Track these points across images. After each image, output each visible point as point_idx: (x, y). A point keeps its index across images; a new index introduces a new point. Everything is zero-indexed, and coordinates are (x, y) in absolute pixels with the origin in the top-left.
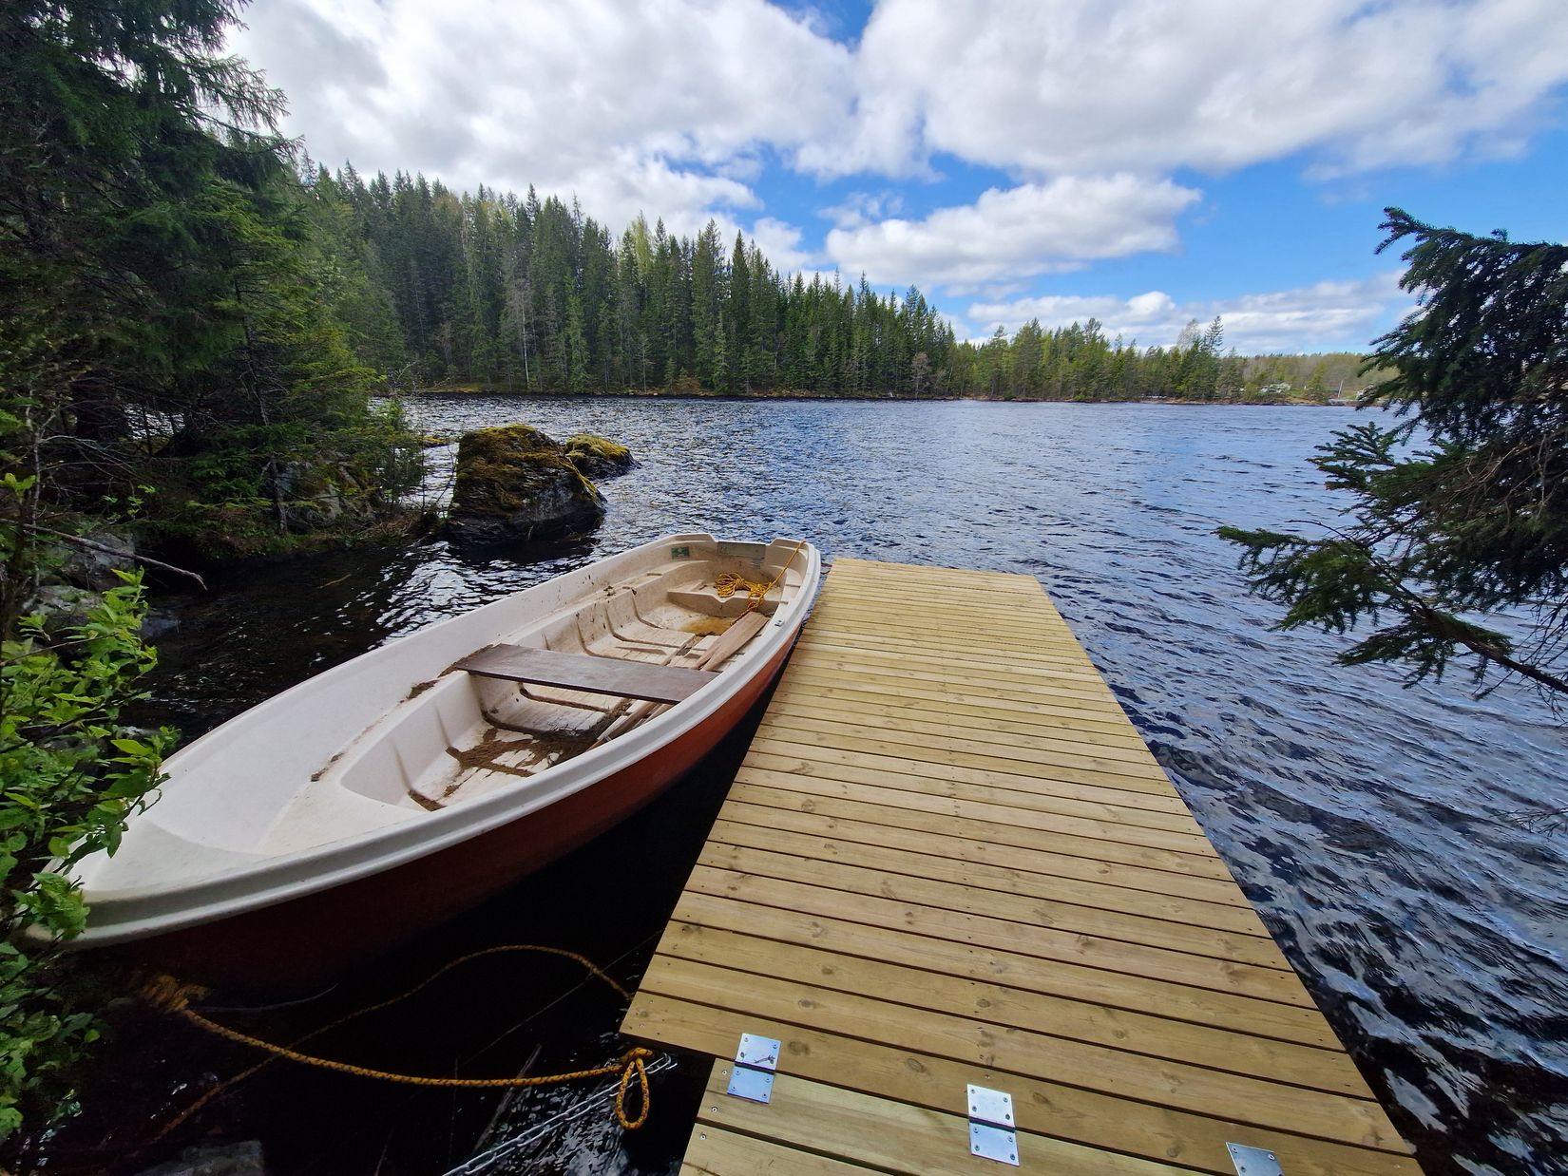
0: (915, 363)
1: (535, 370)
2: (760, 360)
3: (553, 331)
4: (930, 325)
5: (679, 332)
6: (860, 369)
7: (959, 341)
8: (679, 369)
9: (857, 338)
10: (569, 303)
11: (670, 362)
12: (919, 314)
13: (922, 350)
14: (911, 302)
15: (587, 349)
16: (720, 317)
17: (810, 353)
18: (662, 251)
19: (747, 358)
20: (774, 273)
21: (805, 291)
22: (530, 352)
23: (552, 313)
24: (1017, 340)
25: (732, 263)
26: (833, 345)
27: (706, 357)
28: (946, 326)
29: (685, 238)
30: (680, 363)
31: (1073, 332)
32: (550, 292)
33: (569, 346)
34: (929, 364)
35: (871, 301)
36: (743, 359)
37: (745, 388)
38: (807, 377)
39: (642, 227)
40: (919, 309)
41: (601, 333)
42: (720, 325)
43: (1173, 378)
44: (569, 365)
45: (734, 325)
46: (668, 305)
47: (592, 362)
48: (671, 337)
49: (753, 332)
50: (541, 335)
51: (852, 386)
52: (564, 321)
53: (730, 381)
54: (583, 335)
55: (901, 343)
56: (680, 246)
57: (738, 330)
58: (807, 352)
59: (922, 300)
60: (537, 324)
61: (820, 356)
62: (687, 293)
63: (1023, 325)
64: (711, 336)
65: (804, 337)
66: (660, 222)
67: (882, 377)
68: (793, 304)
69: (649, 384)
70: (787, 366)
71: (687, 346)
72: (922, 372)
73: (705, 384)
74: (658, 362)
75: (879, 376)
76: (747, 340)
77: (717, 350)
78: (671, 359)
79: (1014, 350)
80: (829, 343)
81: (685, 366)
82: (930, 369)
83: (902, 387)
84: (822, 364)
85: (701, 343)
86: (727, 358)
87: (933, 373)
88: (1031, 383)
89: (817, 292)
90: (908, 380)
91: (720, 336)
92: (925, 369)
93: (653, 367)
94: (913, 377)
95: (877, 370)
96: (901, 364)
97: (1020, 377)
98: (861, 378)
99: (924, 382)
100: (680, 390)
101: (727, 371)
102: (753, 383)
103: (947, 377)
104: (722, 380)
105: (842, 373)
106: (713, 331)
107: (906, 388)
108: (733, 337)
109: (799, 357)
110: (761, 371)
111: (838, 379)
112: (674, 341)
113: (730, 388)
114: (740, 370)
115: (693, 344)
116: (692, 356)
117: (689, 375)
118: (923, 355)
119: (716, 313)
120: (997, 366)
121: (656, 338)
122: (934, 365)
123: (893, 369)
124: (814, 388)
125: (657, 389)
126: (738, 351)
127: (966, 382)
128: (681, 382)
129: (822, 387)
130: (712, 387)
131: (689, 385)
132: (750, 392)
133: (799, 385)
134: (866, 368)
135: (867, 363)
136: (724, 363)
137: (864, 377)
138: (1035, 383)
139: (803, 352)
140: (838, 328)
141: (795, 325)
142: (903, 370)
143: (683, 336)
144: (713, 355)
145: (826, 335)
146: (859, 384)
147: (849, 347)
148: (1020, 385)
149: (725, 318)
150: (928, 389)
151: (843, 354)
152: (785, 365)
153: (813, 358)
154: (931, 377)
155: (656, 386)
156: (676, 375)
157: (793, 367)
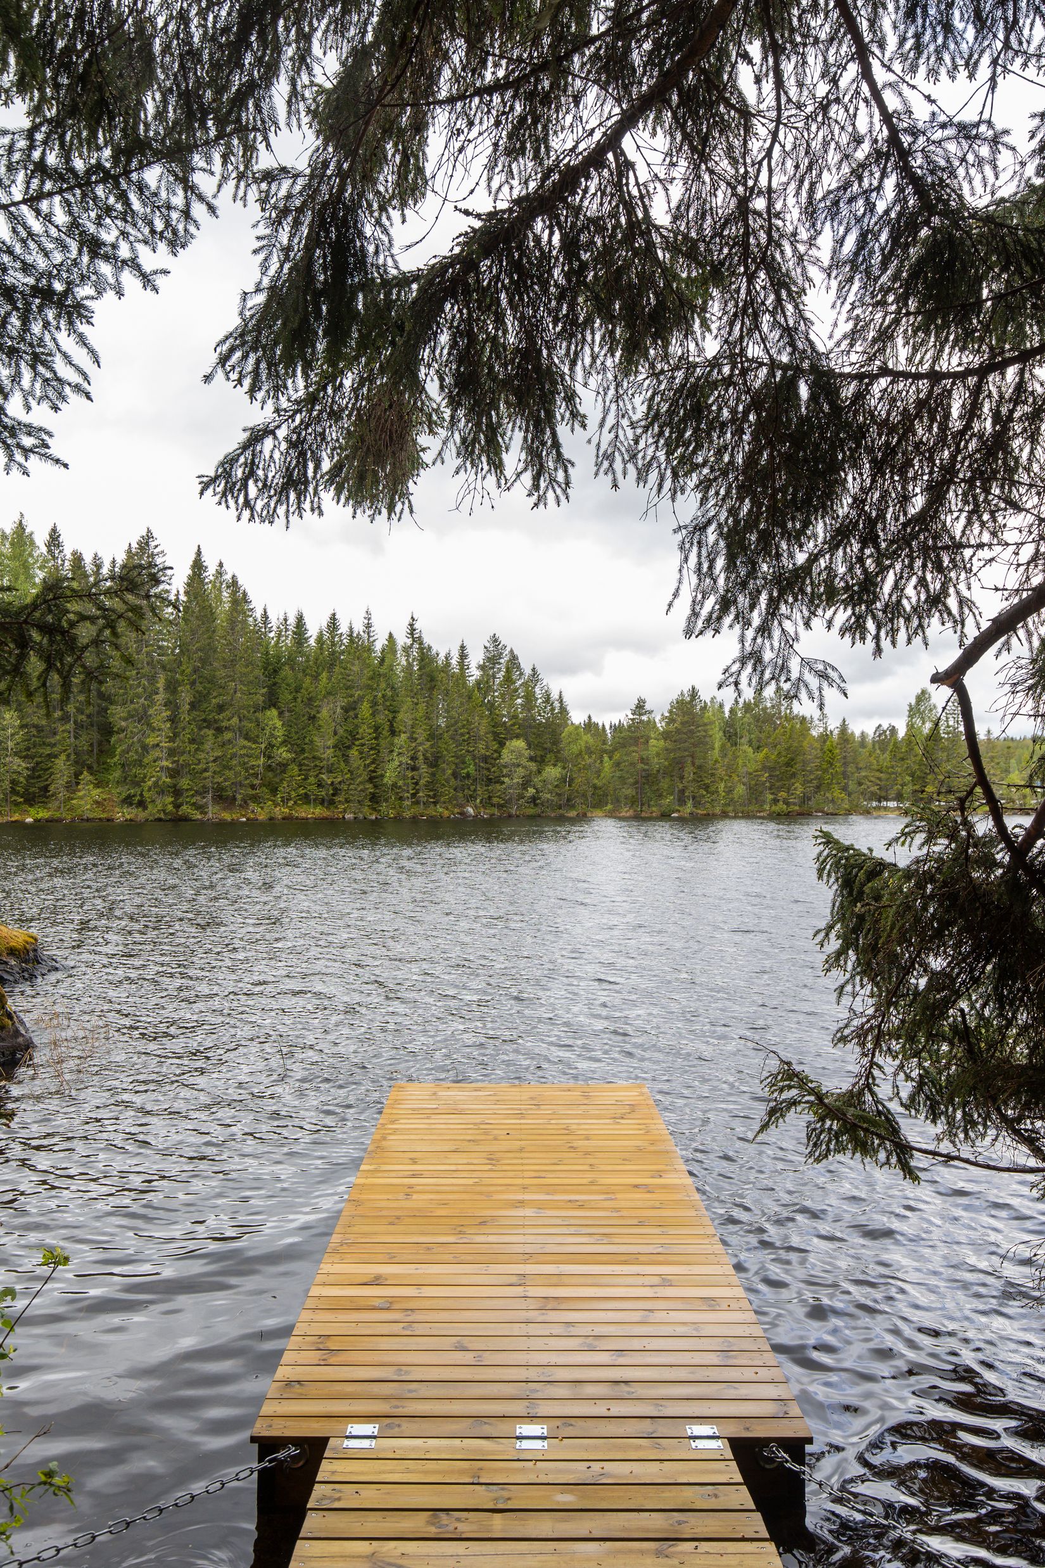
0: (506, 756)
2: (234, 755)
4: (530, 697)
5: (80, 711)
6: (414, 769)
7: (577, 717)
8: (77, 775)
9: (404, 717)
11: (60, 763)
12: (508, 679)
13: (517, 737)
14: (492, 660)
16: (161, 684)
17: (324, 745)
18: (55, 578)
19: (210, 749)
20: (258, 614)
21: (312, 642)
24: (671, 720)
25: (183, 598)
26: (365, 730)
27: (133, 756)
28: (555, 695)
30: (80, 764)
31: (756, 705)
34: (531, 759)
35: (425, 656)
36: (202, 756)
37: (205, 806)
38: (320, 785)
39: (21, 536)
40: (508, 671)
42: (160, 697)
43: (912, 775)
45: (185, 696)
48: (65, 718)
49: (221, 708)
51: (401, 798)
53: (177, 792)
55: (482, 727)
56: (88, 566)
57: (193, 706)
58: (318, 741)
59: (514, 658)
61: (342, 748)
63: (674, 696)
64: (143, 717)
65: (313, 718)
66: (54, 530)
67: (453, 782)
68: (291, 661)
69: (17, 804)
70: (284, 766)
71: (95, 736)
72: (521, 771)
73: (128, 801)
74: (37, 763)
75: (447, 780)
76: (208, 723)
77: (151, 741)
78: (63, 757)
79: (666, 735)
80: (357, 726)
81: (90, 768)
82: (533, 766)
83: (490, 798)
84: (346, 761)
85: (123, 730)
86: (172, 753)
87: (539, 772)
88: (700, 787)
89: (333, 644)
90: (498, 786)
91: (159, 715)
92: (524, 767)
93: (26, 773)
94: (506, 780)
95: (444, 770)
96: (485, 759)
97: (682, 778)
98: (416, 784)
99: (525, 789)
100: (79, 812)
101: (171, 777)
102: (220, 797)
103: (563, 780)
104: (162, 792)
105: (382, 776)
106: (145, 709)
107: (495, 800)
108: (185, 716)
109: (303, 751)
110: (237, 774)
111: (376, 787)
112: (70, 726)
113: (177, 806)
114: (194, 774)
115: (107, 730)
116: (103, 748)
117: (97, 786)
118: (520, 744)
119: (153, 679)
120: (642, 760)
121: (35, 720)
122: (540, 761)
123: (471, 769)
124: (332, 802)
125: (32, 811)
126: (192, 741)
127: (595, 787)
128: (81, 798)
129: (347, 801)
130: (142, 804)
131: (97, 802)
132: (214, 812)
133: (306, 799)
134: (424, 769)
135: (426, 758)
136: (165, 763)
137: (422, 782)
138: (707, 787)
139: (312, 742)
140: (374, 704)
141: (295, 699)
142: (488, 769)
143: (89, 716)
144: (145, 748)
145: (351, 713)
146: (414, 795)
147: (393, 732)
148: (682, 791)
149: (172, 687)
150: (534, 800)
151: (383, 743)
152: (280, 764)
153: (330, 752)
154: (536, 780)
155: (31, 805)
156: (73, 785)
157: (294, 769)
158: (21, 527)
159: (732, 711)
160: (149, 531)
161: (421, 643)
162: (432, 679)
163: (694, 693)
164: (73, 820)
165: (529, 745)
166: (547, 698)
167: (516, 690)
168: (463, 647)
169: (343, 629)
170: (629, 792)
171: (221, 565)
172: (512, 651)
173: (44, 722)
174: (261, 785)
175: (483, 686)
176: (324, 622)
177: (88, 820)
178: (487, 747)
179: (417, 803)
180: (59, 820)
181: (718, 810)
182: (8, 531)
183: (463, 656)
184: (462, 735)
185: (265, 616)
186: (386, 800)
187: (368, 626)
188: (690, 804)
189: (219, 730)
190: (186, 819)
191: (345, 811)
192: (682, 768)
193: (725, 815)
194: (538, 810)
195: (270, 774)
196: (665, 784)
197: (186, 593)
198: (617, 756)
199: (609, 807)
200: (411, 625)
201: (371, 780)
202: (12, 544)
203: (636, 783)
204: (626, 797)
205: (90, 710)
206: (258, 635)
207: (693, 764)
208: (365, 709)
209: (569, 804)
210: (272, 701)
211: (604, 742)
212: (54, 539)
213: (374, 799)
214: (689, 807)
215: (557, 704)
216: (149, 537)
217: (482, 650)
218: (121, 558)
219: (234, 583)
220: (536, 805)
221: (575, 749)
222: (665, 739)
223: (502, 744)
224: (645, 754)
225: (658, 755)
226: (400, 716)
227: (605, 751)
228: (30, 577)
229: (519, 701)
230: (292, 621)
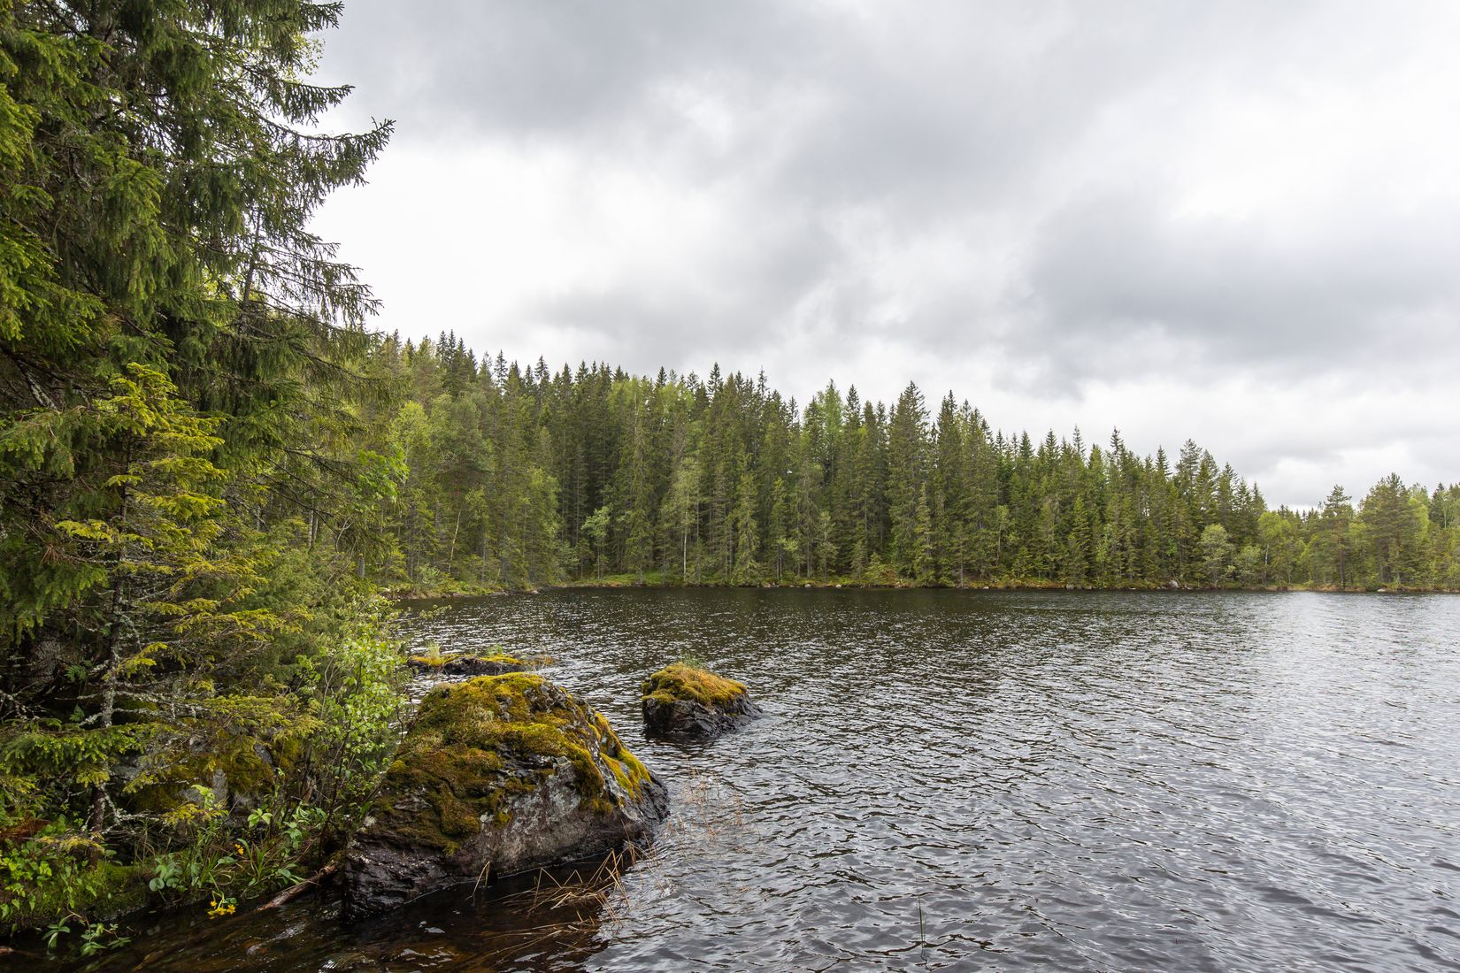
0: (1206, 538)
1: (693, 558)
2: (978, 540)
3: (719, 513)
4: (1225, 489)
5: (870, 510)
6: (1123, 549)
7: (1272, 507)
8: (869, 554)
9: (1112, 508)
10: (740, 482)
11: (858, 546)
12: (1204, 476)
13: (1215, 522)
14: (1190, 460)
15: (757, 533)
16: (923, 490)
17: (1047, 532)
18: (854, 422)
19: (960, 536)
20: (995, 437)
21: (1035, 454)
22: (692, 538)
23: (720, 494)
24: (1368, 504)
25: (937, 428)
26: (1080, 520)
27: (906, 540)
28: (1250, 487)
29: (880, 404)
30: (871, 547)
32: (720, 468)
33: (736, 529)
34: (1230, 541)
35: (1127, 461)
36: (955, 540)
37: (958, 577)
38: (1045, 562)
39: (832, 395)
40: (1203, 468)
41: (775, 514)
42: (923, 499)
44: (734, 552)
45: (941, 499)
46: (858, 479)
47: (762, 548)
48: (861, 515)
49: (967, 506)
50: (705, 518)
51: (1113, 573)
52: (733, 502)
53: (937, 567)
54: (753, 516)
55: (1182, 515)
56: (875, 412)
57: (947, 504)
58: (1042, 529)
59: (1209, 460)
60: (702, 507)
61: (1062, 533)
62: (882, 466)
63: (1374, 484)
64: (912, 513)
65: (1038, 511)
66: (852, 389)
67: (1158, 560)
68: (1020, 471)
69: (831, 574)
70: (1016, 548)
71: (881, 526)
72: (1220, 551)
73: (903, 573)
74: (843, 546)
75: (1153, 559)
76: (959, 517)
77: (918, 530)
78: (860, 542)
79: (1366, 518)
80: (1073, 517)
81: (878, 550)
82: (1231, 546)
83: (1192, 573)
84: (1066, 544)
85: (898, 523)
86: (933, 538)
87: (1238, 552)
88: (1407, 565)
89: (1051, 455)
90: (1200, 564)
91: (923, 512)
92: (1224, 548)
93: (836, 553)
94: (1207, 558)
95: (1149, 550)
96: (1186, 541)
97: (1387, 556)
98: (1126, 561)
99: (1226, 566)
100: (871, 580)
101: (933, 556)
102: (969, 571)
103: (1262, 558)
104: (927, 567)
105: (1095, 555)
106: (913, 507)
107: (1197, 575)
108: (941, 513)
109: (1030, 536)
110: (979, 554)
111: (1091, 563)
112: (864, 521)
113: (937, 577)
114: (950, 554)
115: (889, 523)
116: (888, 537)
117: (883, 562)
118: (1219, 528)
119: (918, 487)
120: (1342, 541)
121: (842, 517)
122: (1239, 542)
123: (1174, 549)
124: (1055, 576)
125: (841, 579)
126: (947, 530)
127: (1294, 564)
128: (872, 571)
129: (1067, 574)
130: (913, 575)
131: (883, 574)
132: (965, 582)
133: (1034, 573)
134: (1131, 549)
135: (1132, 541)
136: (928, 546)
137: (1131, 560)
138: (1415, 565)
139: (1037, 529)
140: (1085, 498)
141: (1023, 497)
142: (1190, 550)
143: (876, 514)
144: (914, 536)
145: (1068, 507)
146: (1124, 571)
147: (1104, 521)
148: (1388, 569)
149: (930, 491)
150: (1234, 575)
151: (1095, 529)
152: (1012, 546)
153: (1051, 537)
154: (1236, 558)
155: (840, 576)
156: (866, 561)
157: (1024, 550)
158: (832, 388)
159: (1435, 496)
160: (912, 383)
161: (1123, 450)
162: (1135, 477)
163: (1395, 480)
164: (867, 587)
165: (1227, 529)
166: (1243, 490)
167: (1212, 483)
168: (1161, 452)
169: (1059, 443)
170: (1330, 569)
171: (966, 403)
172: (1206, 452)
173: (847, 518)
174: (1000, 562)
175: (1182, 481)
176: (1044, 439)
177: (877, 586)
178: (1187, 531)
179: (1127, 577)
180: (858, 586)
181: (1430, 587)
182: (824, 393)
183: (1161, 459)
184: (1164, 521)
185: (1000, 437)
186: (1100, 574)
187: (1078, 440)
188: (1397, 580)
189: (966, 521)
190: (943, 587)
191: (1066, 582)
192: (1386, 548)
193: (1438, 591)
194: (1239, 584)
195: (1006, 554)
196: (1370, 562)
197: (939, 424)
198: (1314, 538)
199: (1310, 582)
200: (1115, 436)
201: (1087, 558)
202: (827, 401)
203: (1337, 561)
204: (1327, 574)
205: (877, 509)
206: (992, 453)
207: (1399, 544)
208: (1078, 502)
209: (1269, 579)
210: (1005, 499)
211: (1299, 527)
212: (853, 395)
213: (1090, 574)
214: (1397, 582)
215: (1252, 495)
216: (913, 386)
217: (1179, 453)
218: (897, 403)
219: (975, 416)
220: (1236, 580)
221: (1272, 532)
222: (1366, 522)
223: (1201, 529)
224: (1345, 535)
225: (1360, 536)
226: (1109, 508)
227: (1301, 535)
228: (838, 422)
229: (1215, 493)
230: (1020, 439)
